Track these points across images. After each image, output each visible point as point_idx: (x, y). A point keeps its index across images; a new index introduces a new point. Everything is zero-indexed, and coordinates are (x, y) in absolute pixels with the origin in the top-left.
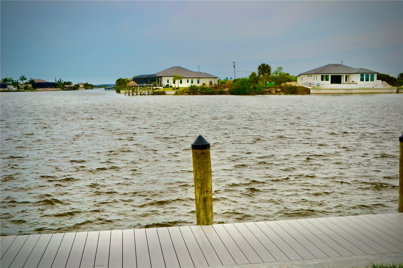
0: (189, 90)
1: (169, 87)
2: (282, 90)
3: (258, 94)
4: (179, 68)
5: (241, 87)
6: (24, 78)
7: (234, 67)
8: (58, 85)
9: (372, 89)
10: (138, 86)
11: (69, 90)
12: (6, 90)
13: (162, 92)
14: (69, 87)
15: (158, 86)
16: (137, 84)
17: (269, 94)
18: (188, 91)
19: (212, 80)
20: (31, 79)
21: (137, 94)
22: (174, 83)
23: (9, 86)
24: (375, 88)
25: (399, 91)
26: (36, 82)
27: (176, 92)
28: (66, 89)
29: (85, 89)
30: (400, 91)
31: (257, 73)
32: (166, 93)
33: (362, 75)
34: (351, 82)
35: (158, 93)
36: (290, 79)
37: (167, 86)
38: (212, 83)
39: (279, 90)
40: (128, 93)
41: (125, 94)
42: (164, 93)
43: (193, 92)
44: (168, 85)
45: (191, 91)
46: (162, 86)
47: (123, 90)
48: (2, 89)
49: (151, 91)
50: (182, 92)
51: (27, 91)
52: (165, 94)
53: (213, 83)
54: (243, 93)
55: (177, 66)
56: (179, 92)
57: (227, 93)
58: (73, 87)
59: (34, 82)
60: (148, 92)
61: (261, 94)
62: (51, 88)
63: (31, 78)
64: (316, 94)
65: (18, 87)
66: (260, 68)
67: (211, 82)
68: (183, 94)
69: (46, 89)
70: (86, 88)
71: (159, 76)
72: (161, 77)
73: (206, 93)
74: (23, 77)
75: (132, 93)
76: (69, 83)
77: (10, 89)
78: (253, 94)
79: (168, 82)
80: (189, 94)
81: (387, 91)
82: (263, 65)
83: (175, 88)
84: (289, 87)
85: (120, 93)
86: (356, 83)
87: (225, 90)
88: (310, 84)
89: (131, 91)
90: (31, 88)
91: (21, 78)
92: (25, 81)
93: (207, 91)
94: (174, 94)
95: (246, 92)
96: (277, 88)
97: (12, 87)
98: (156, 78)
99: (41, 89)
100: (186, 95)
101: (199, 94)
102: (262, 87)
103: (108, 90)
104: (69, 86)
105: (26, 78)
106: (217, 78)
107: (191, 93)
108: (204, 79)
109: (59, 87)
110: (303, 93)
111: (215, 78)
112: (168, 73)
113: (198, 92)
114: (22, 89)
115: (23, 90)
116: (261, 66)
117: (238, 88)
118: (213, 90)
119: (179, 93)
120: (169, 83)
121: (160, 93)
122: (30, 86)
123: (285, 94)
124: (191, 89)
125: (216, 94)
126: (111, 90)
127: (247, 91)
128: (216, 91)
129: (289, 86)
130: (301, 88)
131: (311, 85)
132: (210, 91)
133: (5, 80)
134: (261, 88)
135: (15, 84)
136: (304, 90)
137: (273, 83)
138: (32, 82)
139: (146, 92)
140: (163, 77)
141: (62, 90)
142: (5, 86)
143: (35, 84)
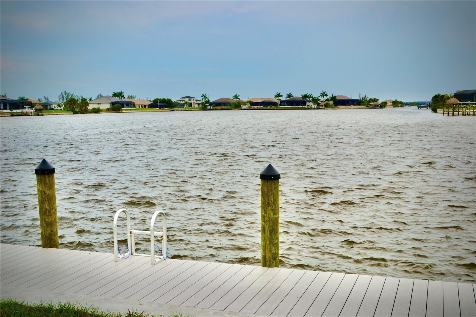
6: (325, 94)
8: (363, 102)
10: (460, 104)
11: (375, 108)
12: (305, 107)
14: (375, 105)
16: (459, 102)
20: (333, 96)
21: (458, 114)
23: (308, 103)
26: (337, 98)
28: (371, 107)
29: (394, 107)
40: (447, 113)
41: (443, 114)
47: (441, 108)
48: (301, 106)
51: (328, 109)
58: (380, 104)
60: (473, 112)
62: (354, 105)
63: (332, 94)
65: (319, 105)
69: (349, 106)
74: (324, 93)
75: (452, 113)
76: (375, 100)
77: (310, 106)
85: (437, 112)
89: (451, 110)
90: (332, 105)
91: (322, 94)
92: (326, 98)
97: (310, 104)
99: (344, 107)
103: (421, 108)
104: (376, 103)
105: (327, 94)
109: (364, 105)
114: (323, 106)
115: (323, 108)
122: (331, 103)
126: (425, 108)
133: (305, 96)
135: (315, 101)
138: (333, 98)
139: (471, 111)
141: (367, 108)
142: (304, 103)
143: (337, 101)
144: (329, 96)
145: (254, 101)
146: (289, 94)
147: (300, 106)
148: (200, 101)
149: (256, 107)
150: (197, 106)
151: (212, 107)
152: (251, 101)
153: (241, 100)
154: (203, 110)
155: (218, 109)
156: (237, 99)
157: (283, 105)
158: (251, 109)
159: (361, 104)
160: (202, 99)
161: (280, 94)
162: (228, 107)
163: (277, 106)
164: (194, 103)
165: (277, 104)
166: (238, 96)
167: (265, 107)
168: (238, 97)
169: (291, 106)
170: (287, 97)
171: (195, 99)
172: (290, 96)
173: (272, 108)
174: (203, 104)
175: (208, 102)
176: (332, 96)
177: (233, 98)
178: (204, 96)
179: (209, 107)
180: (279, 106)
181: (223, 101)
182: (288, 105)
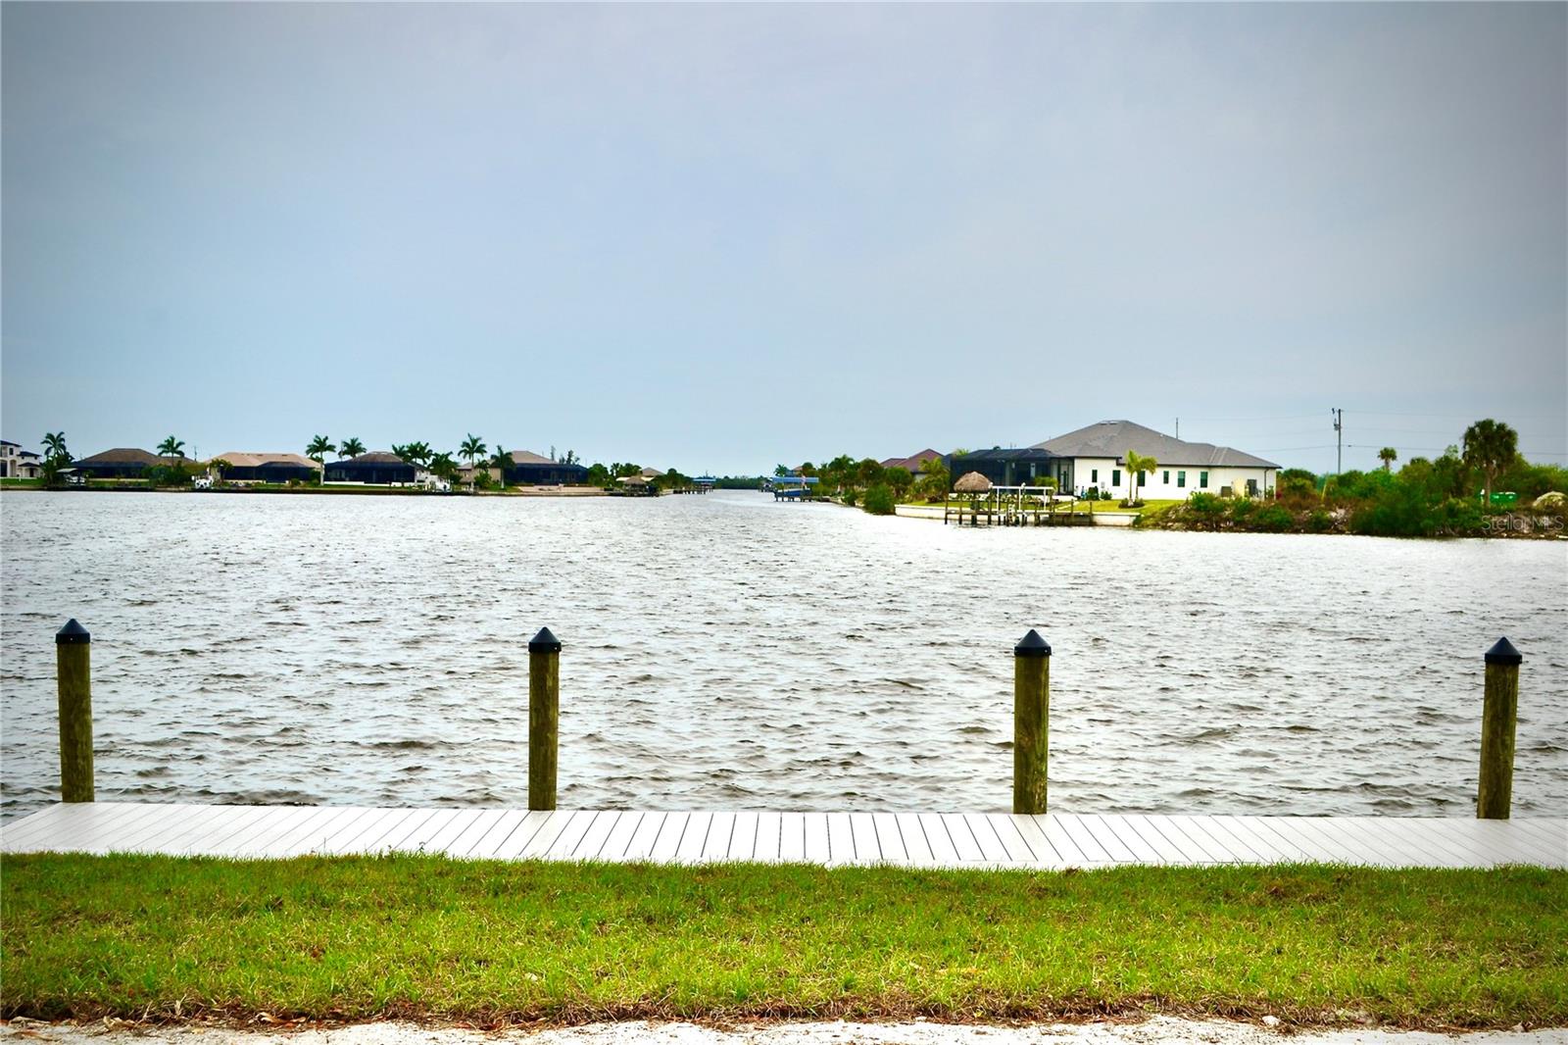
0: (1187, 511)
1: (1097, 499)
2: (1560, 522)
3: (1464, 535)
4: (1127, 427)
5: (1402, 506)
6: (478, 444)
7: (1338, 427)
8: (595, 475)
10: (995, 492)
11: (632, 495)
12: (410, 487)
13: (1084, 516)
14: (634, 485)
15: (1059, 494)
16: (990, 485)
17: (1508, 537)
18: (1187, 516)
19: (1256, 475)
20: (501, 452)
21: (991, 522)
22: (1116, 481)
23: (419, 475)
26: (516, 460)
27: (1138, 517)
28: (622, 491)
31: (1459, 456)
32: (1098, 519)
35: (1073, 520)
36: (1545, 478)
37: (1093, 494)
38: (1255, 487)
39: (1546, 521)
40: (957, 517)
41: (946, 519)
42: (1087, 520)
43: (1207, 519)
44: (1096, 489)
45: (1198, 514)
46: (1071, 493)
47: (918, 502)
48: (399, 485)
49: (1045, 511)
50: (1161, 519)
51: (486, 495)
52: (1092, 524)
53: (1260, 486)
54: (1411, 528)
55: (1124, 418)
56: (1147, 518)
57: (1340, 527)
58: (646, 483)
59: (511, 459)
60: (1035, 514)
61: (1478, 533)
62: (568, 485)
63: (499, 448)
65: (455, 480)
66: (1470, 435)
67: (1255, 481)
68: (1165, 528)
69: (552, 487)
70: (678, 489)
71: (1063, 455)
72: (1071, 459)
73: (1261, 525)
74: (475, 442)
75: (970, 517)
76: (630, 470)
77: (428, 482)
78: (1444, 536)
79: (1094, 479)
80: (1191, 525)
82: (1485, 425)
83: (1130, 504)
85: (894, 514)
87: (1333, 514)
89: (967, 509)
90: (496, 483)
91: (467, 445)
92: (478, 458)
93: (1261, 517)
94: (1129, 526)
95: (1421, 525)
96: (1539, 513)
97: (429, 479)
98: (1052, 461)
99: (535, 489)
100: (1177, 529)
101: (1230, 530)
102: (1480, 509)
103: (786, 499)
104: (635, 479)
105: (483, 446)
106: (1275, 468)
107: (1197, 522)
108: (1228, 470)
109: (597, 484)
111: (1267, 468)
112: (1094, 443)
113: (1227, 519)
114: (469, 484)
115: (472, 490)
116: (1477, 429)
117: (1388, 510)
118: (1285, 514)
119: (1148, 522)
120: (1098, 484)
121: (1078, 519)
122: (495, 474)
124: (1198, 509)
125: (1297, 532)
127: (1426, 521)
128: (1301, 517)
132: (1277, 517)
133: (418, 451)
134: (1478, 512)
135: (442, 466)
137: (1510, 494)
138: (503, 461)
140: (1076, 461)
141: (606, 493)
142: (408, 474)
143: (514, 470)
144: (492, 451)
145: (235, 463)
146: (349, 442)
147: (393, 484)
148: (36, 456)
149: (241, 483)
150: (24, 474)
151: (83, 480)
152: (226, 463)
153: (187, 459)
154: (49, 490)
155: (107, 486)
156: (175, 455)
157: (336, 480)
158: (227, 488)
159: (590, 480)
160: (47, 452)
161: (328, 443)
162: (140, 480)
163: (316, 481)
164: (13, 462)
165: (317, 475)
166: (178, 445)
167: (272, 485)
168: (180, 449)
169: (362, 483)
170: (345, 453)
171: (17, 451)
172: (353, 448)
173: (297, 488)
174: (47, 466)
175: (65, 460)
176: (496, 453)
177: (160, 450)
178: (56, 441)
179: (75, 479)
180: (322, 483)
181: (120, 460)
182: (351, 480)
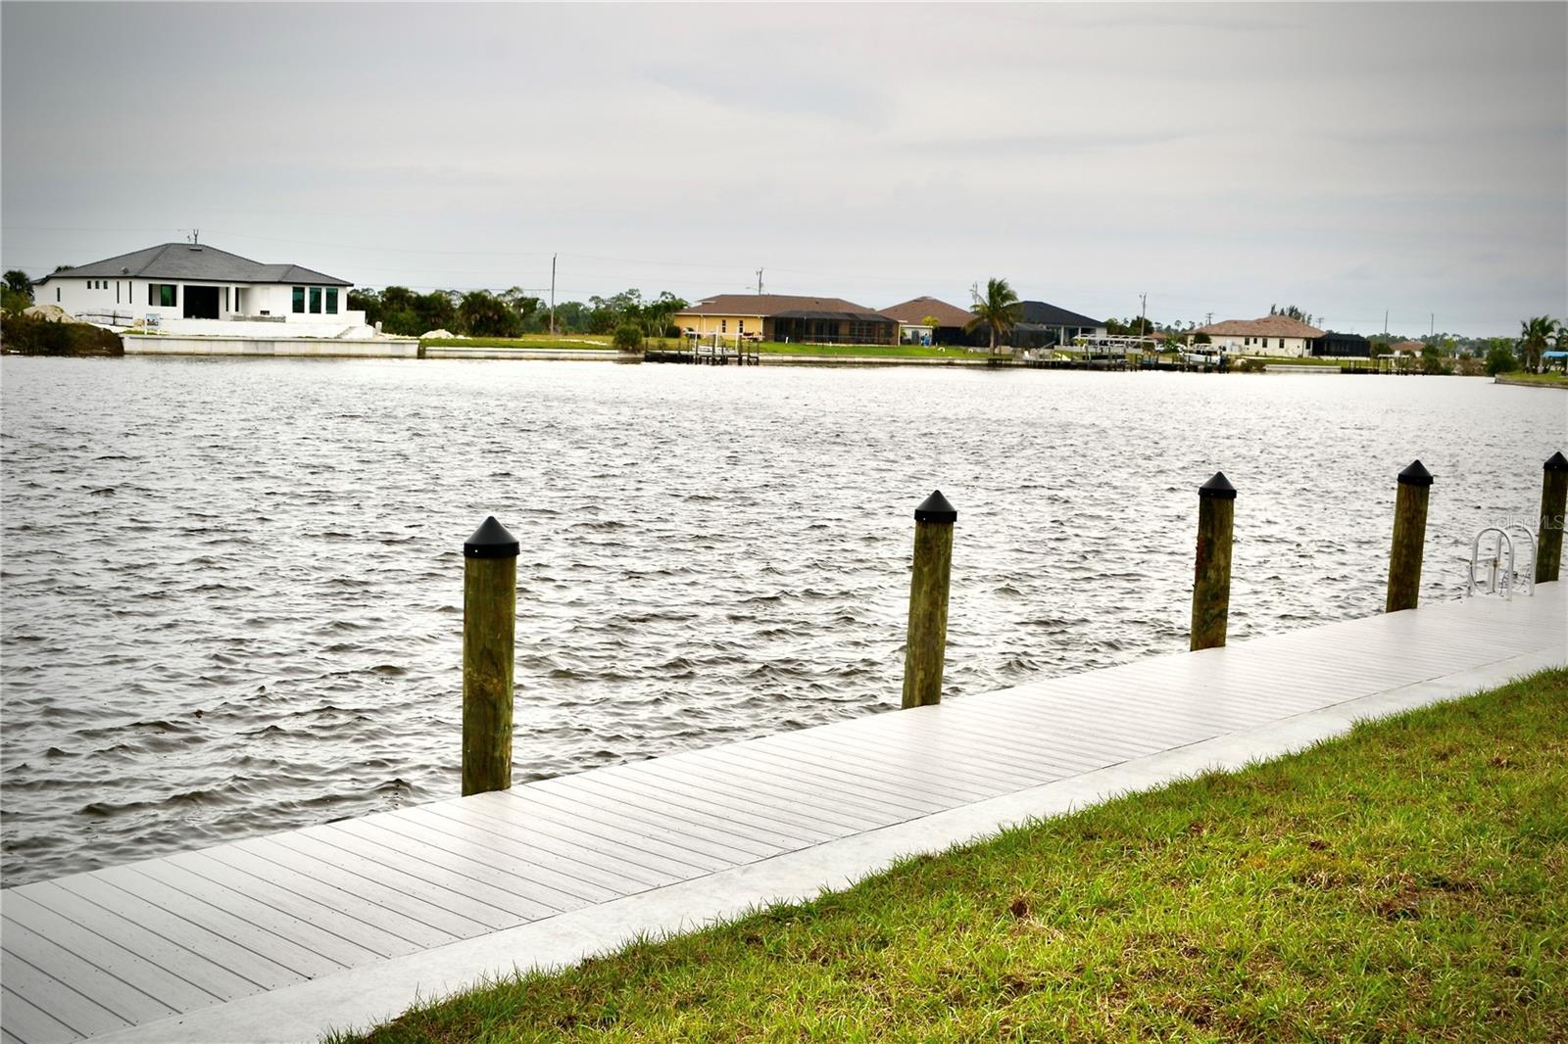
2: (10, 336)
9: (337, 340)
24: (346, 338)
25: (425, 350)
30: (431, 351)
33: (298, 291)
34: (258, 314)
64: (145, 354)
81: (388, 350)
84: (38, 327)
86: (283, 320)
88: (114, 317)
110: (94, 351)
123: (24, 354)
129: (38, 323)
130: (82, 332)
131: (119, 321)
136: (96, 338)
